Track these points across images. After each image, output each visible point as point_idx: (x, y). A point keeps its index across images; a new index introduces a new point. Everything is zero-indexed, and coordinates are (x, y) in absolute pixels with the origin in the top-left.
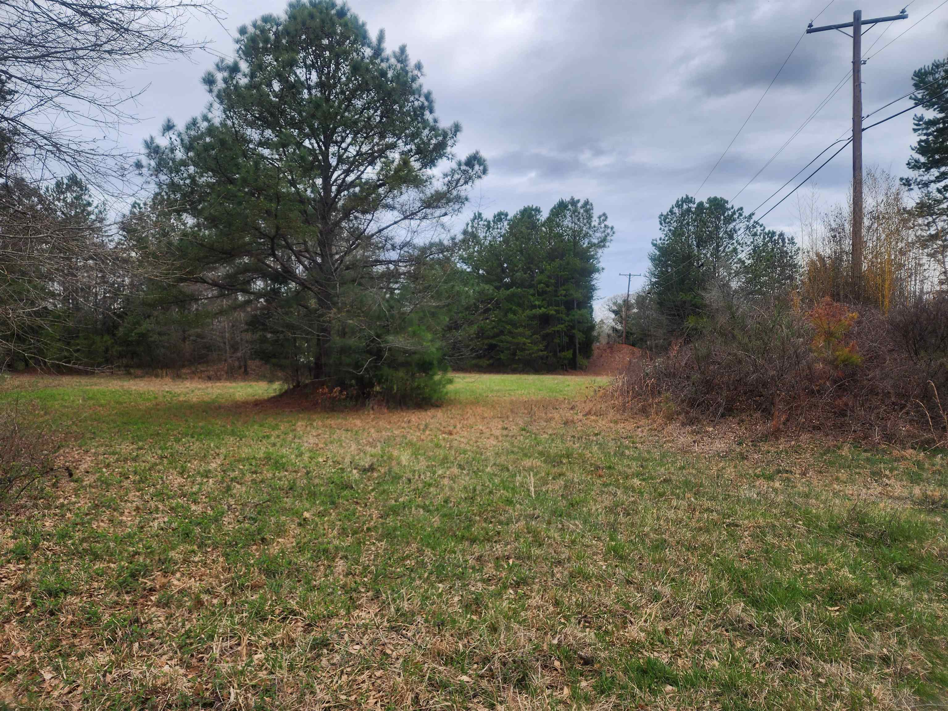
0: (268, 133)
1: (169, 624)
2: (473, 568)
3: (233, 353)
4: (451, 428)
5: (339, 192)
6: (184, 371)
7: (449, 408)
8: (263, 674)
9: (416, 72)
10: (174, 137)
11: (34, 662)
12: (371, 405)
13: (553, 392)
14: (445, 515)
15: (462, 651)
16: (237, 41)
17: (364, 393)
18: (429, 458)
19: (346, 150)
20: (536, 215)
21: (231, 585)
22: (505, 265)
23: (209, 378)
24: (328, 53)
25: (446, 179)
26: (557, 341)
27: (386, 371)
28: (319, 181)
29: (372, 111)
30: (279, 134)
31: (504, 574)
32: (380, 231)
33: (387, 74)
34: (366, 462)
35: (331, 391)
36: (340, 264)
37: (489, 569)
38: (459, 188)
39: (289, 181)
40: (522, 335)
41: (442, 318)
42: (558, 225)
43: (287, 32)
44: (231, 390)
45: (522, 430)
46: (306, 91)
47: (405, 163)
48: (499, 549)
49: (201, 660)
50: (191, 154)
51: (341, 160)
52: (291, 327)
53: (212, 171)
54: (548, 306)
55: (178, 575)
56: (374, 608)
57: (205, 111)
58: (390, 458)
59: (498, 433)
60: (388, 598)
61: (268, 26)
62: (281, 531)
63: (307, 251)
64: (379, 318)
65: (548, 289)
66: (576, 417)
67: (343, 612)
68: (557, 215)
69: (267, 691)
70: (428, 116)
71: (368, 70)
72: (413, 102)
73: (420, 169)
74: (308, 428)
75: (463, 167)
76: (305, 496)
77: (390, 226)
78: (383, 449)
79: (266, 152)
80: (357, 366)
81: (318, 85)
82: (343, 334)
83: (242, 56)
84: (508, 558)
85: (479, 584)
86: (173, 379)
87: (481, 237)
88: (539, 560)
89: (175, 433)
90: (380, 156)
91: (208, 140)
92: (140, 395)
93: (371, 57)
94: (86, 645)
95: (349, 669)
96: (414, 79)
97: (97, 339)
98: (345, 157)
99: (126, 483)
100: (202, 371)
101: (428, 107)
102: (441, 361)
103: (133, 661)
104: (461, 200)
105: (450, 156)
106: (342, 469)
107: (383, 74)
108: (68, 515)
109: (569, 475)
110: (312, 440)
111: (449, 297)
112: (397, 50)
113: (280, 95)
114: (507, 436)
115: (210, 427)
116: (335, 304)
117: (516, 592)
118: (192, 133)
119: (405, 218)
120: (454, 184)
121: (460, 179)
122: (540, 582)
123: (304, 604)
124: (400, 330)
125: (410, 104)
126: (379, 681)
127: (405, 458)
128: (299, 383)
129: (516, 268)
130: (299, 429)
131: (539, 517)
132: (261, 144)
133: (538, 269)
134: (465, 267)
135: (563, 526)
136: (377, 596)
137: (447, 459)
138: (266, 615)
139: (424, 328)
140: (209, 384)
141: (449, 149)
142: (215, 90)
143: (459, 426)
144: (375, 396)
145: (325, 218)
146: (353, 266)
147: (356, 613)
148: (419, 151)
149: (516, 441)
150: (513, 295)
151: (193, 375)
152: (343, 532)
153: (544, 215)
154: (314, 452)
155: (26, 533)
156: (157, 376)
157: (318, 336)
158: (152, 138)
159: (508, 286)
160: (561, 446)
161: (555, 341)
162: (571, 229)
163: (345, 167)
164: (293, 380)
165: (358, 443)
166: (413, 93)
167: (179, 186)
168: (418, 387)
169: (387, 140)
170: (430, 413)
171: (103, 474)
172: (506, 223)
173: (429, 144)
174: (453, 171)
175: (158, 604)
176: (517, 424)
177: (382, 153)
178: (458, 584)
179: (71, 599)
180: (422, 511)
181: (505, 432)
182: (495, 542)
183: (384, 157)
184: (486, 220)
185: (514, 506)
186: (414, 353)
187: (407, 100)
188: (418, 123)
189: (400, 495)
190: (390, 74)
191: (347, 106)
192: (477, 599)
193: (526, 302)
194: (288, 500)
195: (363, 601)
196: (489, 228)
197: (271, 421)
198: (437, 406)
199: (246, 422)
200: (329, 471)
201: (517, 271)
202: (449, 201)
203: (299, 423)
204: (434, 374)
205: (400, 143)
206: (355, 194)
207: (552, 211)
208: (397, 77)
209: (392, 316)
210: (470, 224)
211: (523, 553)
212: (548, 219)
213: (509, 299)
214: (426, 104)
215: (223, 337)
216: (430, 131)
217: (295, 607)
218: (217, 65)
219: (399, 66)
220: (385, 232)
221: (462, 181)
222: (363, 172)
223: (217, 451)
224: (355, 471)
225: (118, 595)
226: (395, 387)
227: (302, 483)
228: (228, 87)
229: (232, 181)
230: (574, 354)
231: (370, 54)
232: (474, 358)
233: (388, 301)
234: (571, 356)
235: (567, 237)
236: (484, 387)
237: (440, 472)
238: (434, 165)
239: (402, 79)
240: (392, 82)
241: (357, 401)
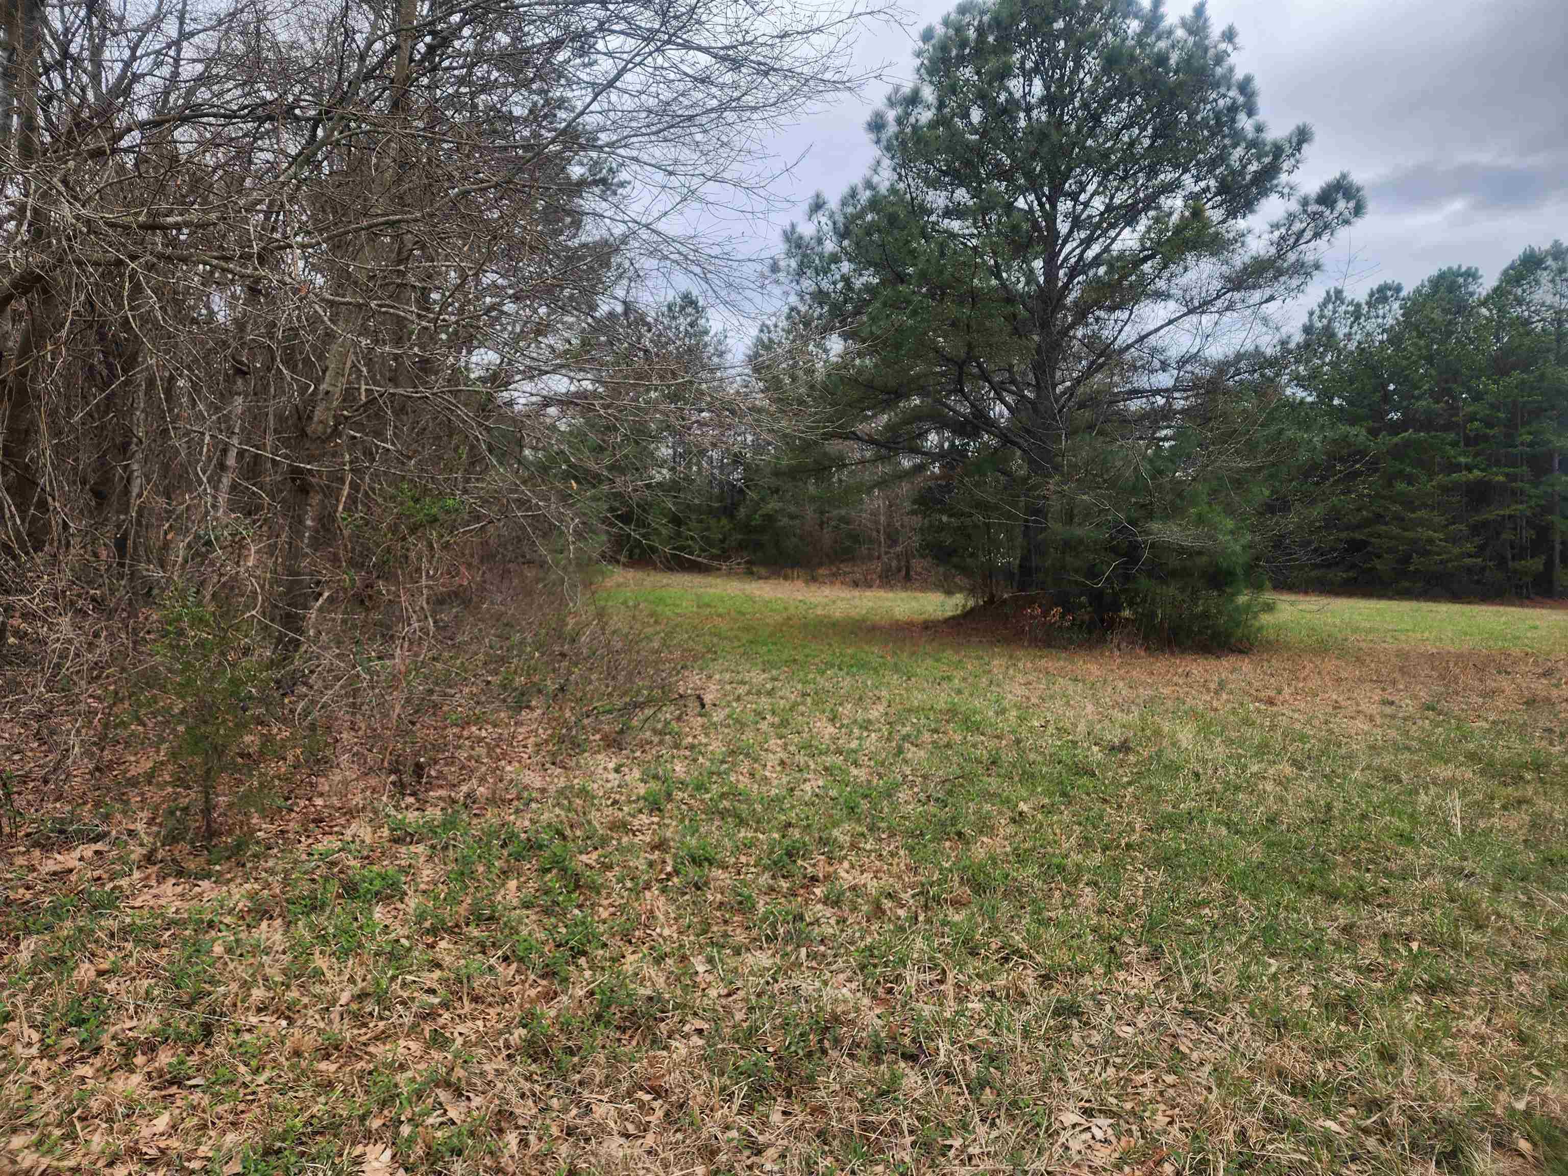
0: (962, 195)
1: (842, 931)
2: (1336, 943)
3: (890, 547)
4: (1272, 693)
5: (1071, 276)
6: (822, 571)
7: (1265, 656)
8: (982, 1033)
9: (1223, 46)
10: (824, 220)
11: (682, 946)
12: (1116, 641)
13: (1497, 639)
14: (1270, 845)
15: (1323, 1078)
16: (919, 54)
17: (1102, 621)
18: (1229, 742)
19: (1086, 205)
20: (1466, 285)
21: (922, 893)
22: (1392, 387)
23: (856, 584)
24: (1062, 43)
25: (1277, 234)
26: (1507, 536)
27: (1144, 583)
28: (1038, 264)
29: (1136, 131)
30: (976, 193)
31: (1400, 966)
32: (1142, 339)
33: (1168, 59)
34: (1115, 736)
35: (1045, 613)
36: (1069, 399)
37: (1370, 951)
38: (1303, 247)
39: (989, 268)
40: (1421, 523)
41: (1255, 490)
42: (1519, 302)
43: (997, 22)
44: (888, 604)
45: (1428, 709)
46: (1022, 115)
47: (1197, 213)
48: (1389, 919)
49: (890, 991)
50: (846, 243)
51: (1077, 223)
52: (983, 506)
53: (876, 265)
54: (1489, 466)
55: (846, 865)
56: (1152, 976)
57: (868, 173)
58: (1158, 733)
59: (1374, 709)
60: (1176, 963)
61: (967, 18)
62: (985, 827)
63: (1013, 382)
64: (1134, 490)
65: (1491, 432)
66: (1555, 693)
67: (1099, 969)
68: (1518, 281)
69: (992, 1060)
70: (1244, 123)
71: (1133, 59)
72: (1215, 100)
73: (1224, 221)
74: (1011, 672)
75: (1313, 208)
76: (1016, 779)
77: (1162, 327)
78: (1142, 718)
79: (955, 225)
80: (1092, 573)
81: (1042, 101)
82: (1069, 517)
83: (926, 76)
84: (1408, 938)
85: (1350, 974)
86: (807, 582)
87: (1341, 335)
88: (1476, 954)
89: (817, 660)
90: (1146, 209)
91: (869, 217)
92: (767, 603)
93: (1139, 35)
94: (740, 937)
95: (1118, 1060)
96: (1219, 59)
97: (713, 522)
98: (1084, 216)
99: (764, 726)
100: (845, 573)
101: (1244, 105)
102: (1251, 568)
103: (803, 973)
104: (1303, 270)
105: (1286, 191)
106: (1075, 743)
107: (1162, 60)
108: (701, 760)
109: (1542, 805)
110: (1020, 691)
111: (1273, 451)
112: (1189, 13)
113: (984, 132)
114: (1393, 717)
115: (863, 655)
116: (1057, 468)
117: (1429, 1004)
118: (850, 210)
119: (1190, 312)
120: (1292, 240)
121: (1304, 231)
122: (1481, 993)
123: (1036, 943)
124: (1173, 512)
125: (1208, 107)
126: (1171, 1091)
127: (1186, 735)
128: (992, 597)
129: (1416, 392)
130: (995, 671)
131: (1473, 874)
132: (948, 213)
133: (1469, 391)
134: (1300, 393)
135: (1530, 898)
136: (1155, 957)
137: (1267, 746)
138: (976, 947)
139: (1219, 508)
140: (856, 593)
141: (1283, 178)
142: (884, 136)
143: (1287, 690)
144: (1124, 627)
145: (1045, 325)
146: (1091, 401)
147: (1122, 975)
148: (1224, 188)
149: (1415, 728)
150: (1407, 444)
151: (834, 578)
152: (1086, 844)
153: (1488, 282)
154: (1025, 711)
155: (656, 777)
156: (786, 578)
157: (1026, 521)
158: (793, 226)
159: (1395, 428)
160: (1518, 746)
161: (1504, 536)
162: (1551, 307)
163: (1083, 234)
164: (984, 592)
165: (1097, 703)
166: (1216, 85)
167: (828, 294)
168: (1205, 615)
169: (1162, 176)
170: (1226, 663)
171: (734, 709)
172: (1396, 305)
173: (1242, 173)
174: (1291, 218)
175: (826, 901)
176: (1415, 697)
177: (1151, 202)
178: (1307, 965)
179: (717, 873)
180: (1224, 831)
181: (1388, 710)
182: (1379, 906)
183: (1156, 208)
184: (1351, 303)
185: (1417, 848)
186: (1200, 553)
187: (1204, 101)
188: (1224, 137)
189: (1181, 799)
190: (1174, 58)
191: (1092, 129)
192: (1347, 997)
193: (1438, 459)
194: (990, 780)
195: (1133, 958)
196: (1357, 318)
197: (949, 655)
198: (1241, 652)
199: (913, 653)
200: (1050, 743)
201: (1418, 398)
202: (1280, 273)
203: (996, 662)
204: (1239, 593)
205: (1187, 179)
206: (1097, 279)
207: (1505, 273)
208: (1187, 64)
209: (1160, 488)
210: (1317, 313)
211: (1442, 934)
212: (1496, 290)
213: (1397, 453)
214: (1241, 100)
215: (877, 522)
216: (1248, 148)
217: (1024, 946)
218: (889, 99)
219: (1191, 40)
220: (1152, 340)
221: (1308, 234)
222: (1114, 240)
223: (877, 692)
224: (1095, 749)
225: (774, 877)
226: (1159, 612)
227: (1010, 756)
228: (902, 132)
229: (901, 278)
230: (1549, 564)
231: (1138, 30)
232: (1316, 566)
233: (1151, 461)
234: (1541, 568)
235: (1540, 325)
236: (1338, 622)
237: (1255, 768)
238: (1252, 211)
239: (1195, 64)
240: (1176, 72)
241: (1090, 632)
